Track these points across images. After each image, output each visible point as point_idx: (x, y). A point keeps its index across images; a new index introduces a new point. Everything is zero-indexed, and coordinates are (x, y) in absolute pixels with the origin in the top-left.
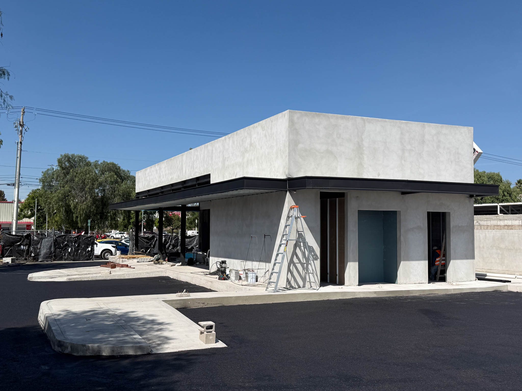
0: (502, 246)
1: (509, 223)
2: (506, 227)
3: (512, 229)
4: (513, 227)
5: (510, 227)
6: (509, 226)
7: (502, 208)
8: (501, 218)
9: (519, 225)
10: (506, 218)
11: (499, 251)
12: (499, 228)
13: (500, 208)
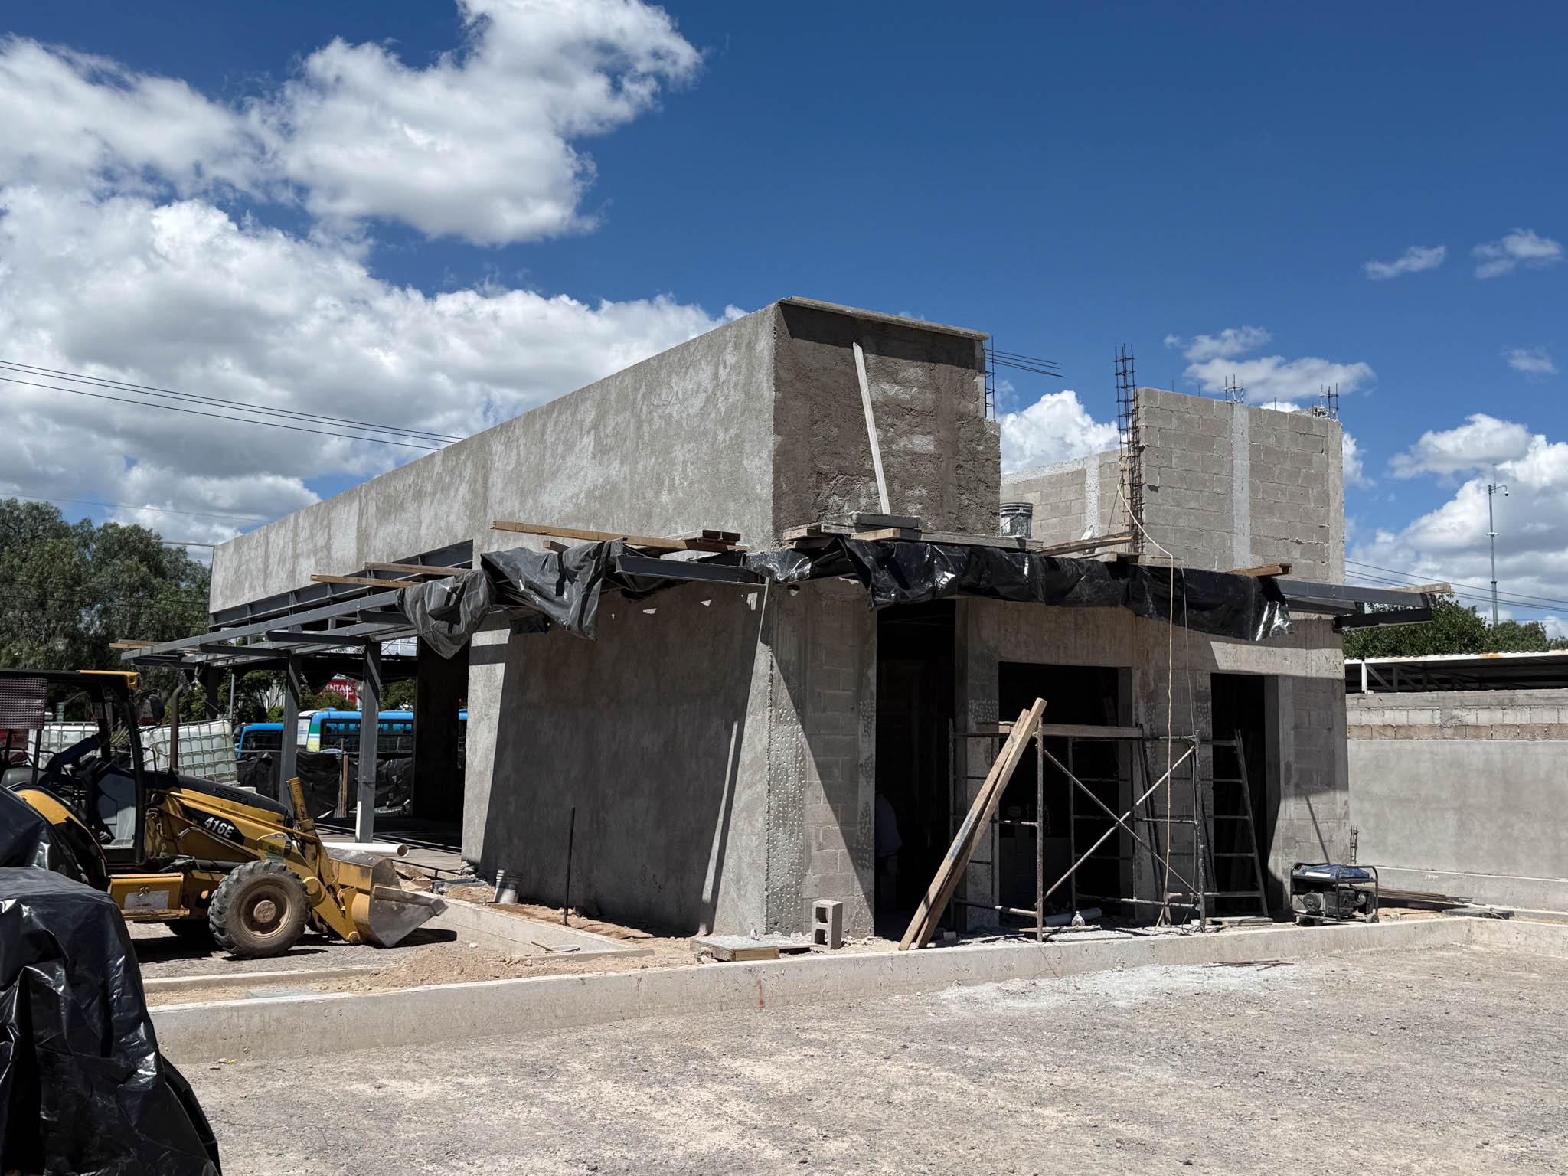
0: (1377, 788)
1: (1400, 717)
2: (1389, 732)
3: (1410, 738)
4: (1413, 729)
5: (1403, 732)
6: (1399, 727)
7: (1373, 672)
8: (1373, 703)
9: (1433, 726)
10: (1390, 704)
11: (1367, 805)
12: (1367, 732)
13: (1369, 674)
